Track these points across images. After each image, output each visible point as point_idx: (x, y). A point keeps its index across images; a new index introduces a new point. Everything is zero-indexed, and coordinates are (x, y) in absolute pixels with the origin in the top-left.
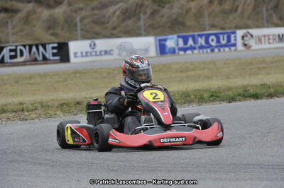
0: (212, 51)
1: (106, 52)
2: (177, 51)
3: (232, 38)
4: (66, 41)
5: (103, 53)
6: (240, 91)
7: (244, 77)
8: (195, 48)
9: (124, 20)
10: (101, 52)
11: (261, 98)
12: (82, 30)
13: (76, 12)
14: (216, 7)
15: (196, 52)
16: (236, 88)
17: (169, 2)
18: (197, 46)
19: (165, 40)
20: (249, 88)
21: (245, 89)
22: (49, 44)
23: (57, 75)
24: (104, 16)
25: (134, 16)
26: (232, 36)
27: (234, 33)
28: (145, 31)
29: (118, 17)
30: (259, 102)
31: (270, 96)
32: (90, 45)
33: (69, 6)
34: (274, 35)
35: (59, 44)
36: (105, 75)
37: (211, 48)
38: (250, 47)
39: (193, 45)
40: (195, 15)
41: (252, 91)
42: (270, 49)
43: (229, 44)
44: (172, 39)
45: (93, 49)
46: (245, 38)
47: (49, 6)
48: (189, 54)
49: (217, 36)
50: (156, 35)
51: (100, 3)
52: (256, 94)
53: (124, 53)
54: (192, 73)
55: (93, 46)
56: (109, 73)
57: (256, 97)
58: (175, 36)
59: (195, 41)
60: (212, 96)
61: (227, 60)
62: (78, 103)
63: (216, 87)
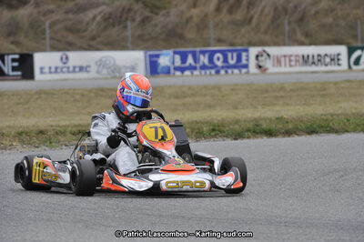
0: (218, 72)
1: (81, 69)
2: (172, 71)
3: (244, 57)
4: (30, 53)
5: (77, 69)
6: (250, 125)
7: (255, 107)
8: (195, 68)
9: (105, 28)
10: (74, 67)
11: (276, 136)
12: (51, 38)
13: (44, 15)
14: (225, 17)
15: (196, 73)
16: (245, 121)
17: (165, 8)
18: (198, 65)
19: (158, 56)
20: (261, 122)
21: (256, 123)
22: (8, 54)
23: (17, 95)
24: (81, 22)
25: (119, 24)
26: (244, 54)
27: (247, 51)
28: (132, 43)
29: (99, 24)
30: (273, 140)
31: (288, 133)
32: (62, 59)
33: (36, 7)
34: (297, 56)
35: (22, 55)
36: (78, 97)
37: (216, 69)
38: (266, 69)
39: (193, 64)
40: (197, 25)
41: (264, 126)
42: (290, 73)
43: (239, 64)
44: (167, 55)
45: (65, 63)
46: (260, 58)
47: (11, 7)
48: (187, 76)
49: (224, 53)
50: (146, 49)
51: (76, 5)
52: (270, 130)
53: (105, 71)
54: (189, 100)
55: (64, 60)
56: (83, 95)
57: (269, 133)
58: (171, 52)
59: (196, 60)
60: (213, 130)
61: (236, 85)
62: (42, 132)
63: (219, 118)
